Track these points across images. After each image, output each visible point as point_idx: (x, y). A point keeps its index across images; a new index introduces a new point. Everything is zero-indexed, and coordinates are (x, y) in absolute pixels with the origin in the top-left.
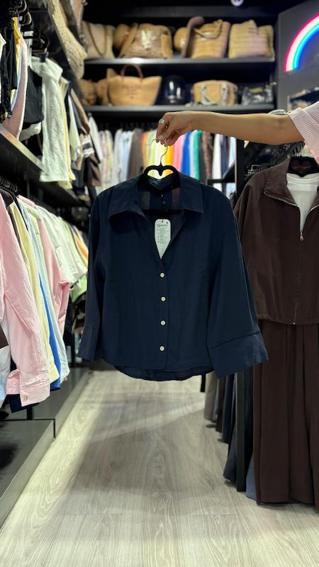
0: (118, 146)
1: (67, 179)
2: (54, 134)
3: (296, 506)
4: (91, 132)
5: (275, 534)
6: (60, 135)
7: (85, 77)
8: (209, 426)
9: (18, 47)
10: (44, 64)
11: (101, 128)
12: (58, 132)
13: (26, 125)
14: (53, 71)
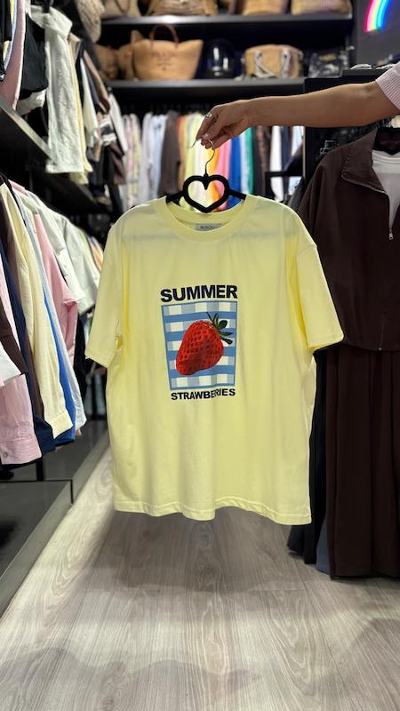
0: (147, 136)
1: (81, 170)
2: (62, 109)
4: (111, 112)
6: (71, 110)
7: (102, 42)
10: (48, 15)
11: (125, 111)
12: (68, 106)
13: (25, 94)
14: (59, 24)
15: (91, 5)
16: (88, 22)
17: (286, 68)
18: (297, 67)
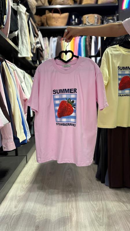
0: (51, 44)
1: (29, 56)
2: (23, 37)
6: (26, 37)
7: (36, 14)
10: (18, 6)
11: (44, 36)
12: (25, 35)
13: (11, 32)
14: (22, 9)
15: (33, 2)
16: (32, 8)
17: (96, 22)
18: (100, 21)
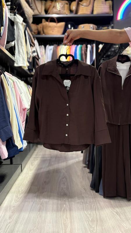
0: (47, 52)
1: (26, 65)
2: (20, 46)
3: (119, 198)
4: (36, 45)
5: (110, 209)
7: (33, 23)
8: (85, 167)
9: (4, 9)
10: (15, 16)
11: (40, 44)
13: (8, 42)
14: (19, 19)
15: (29, 12)
16: (28, 17)
